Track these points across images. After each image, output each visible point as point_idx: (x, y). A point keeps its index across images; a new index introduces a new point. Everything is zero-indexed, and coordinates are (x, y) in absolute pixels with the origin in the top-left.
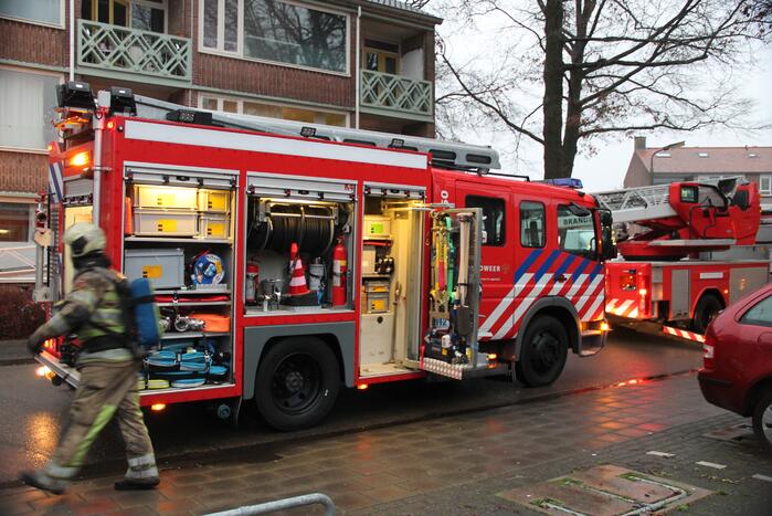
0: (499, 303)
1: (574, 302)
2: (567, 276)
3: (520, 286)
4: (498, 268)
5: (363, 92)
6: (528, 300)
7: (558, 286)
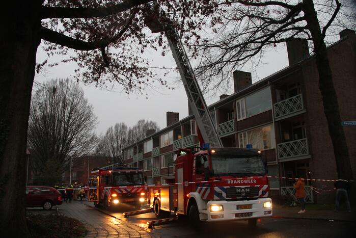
5: (275, 113)
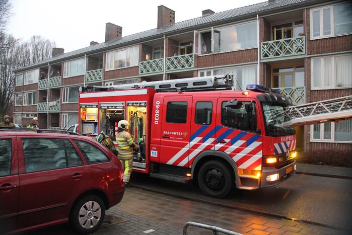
0: (180, 150)
1: (231, 155)
2: (227, 141)
3: (193, 143)
4: (182, 134)
6: (197, 151)
7: (219, 146)
